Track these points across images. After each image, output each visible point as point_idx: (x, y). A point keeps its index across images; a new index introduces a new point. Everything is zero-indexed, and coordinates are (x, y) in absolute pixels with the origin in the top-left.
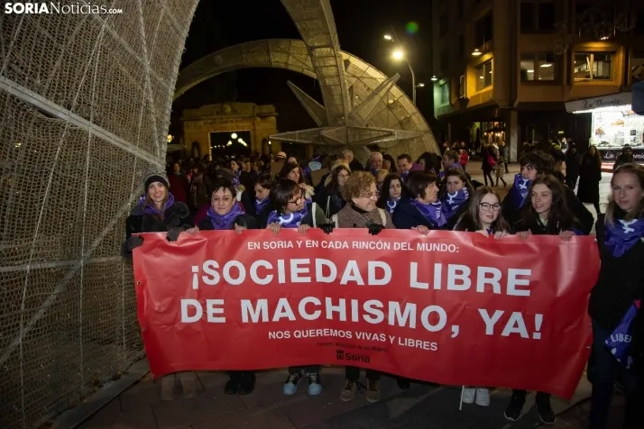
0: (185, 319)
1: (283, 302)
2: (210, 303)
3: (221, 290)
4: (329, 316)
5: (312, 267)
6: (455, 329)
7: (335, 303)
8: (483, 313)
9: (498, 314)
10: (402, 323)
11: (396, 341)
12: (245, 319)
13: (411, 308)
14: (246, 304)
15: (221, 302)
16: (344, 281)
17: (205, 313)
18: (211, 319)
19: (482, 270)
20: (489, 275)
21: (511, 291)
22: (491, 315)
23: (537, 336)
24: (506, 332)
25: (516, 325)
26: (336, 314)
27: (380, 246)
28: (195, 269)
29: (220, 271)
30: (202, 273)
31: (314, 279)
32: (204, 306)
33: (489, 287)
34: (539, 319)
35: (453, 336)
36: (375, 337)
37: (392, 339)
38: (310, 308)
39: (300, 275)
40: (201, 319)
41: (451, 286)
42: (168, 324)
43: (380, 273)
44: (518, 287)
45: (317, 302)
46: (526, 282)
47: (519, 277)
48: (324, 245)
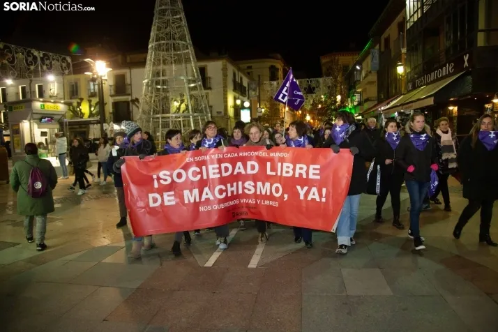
0: (152, 205)
1: (206, 189)
2: (165, 195)
3: (172, 186)
4: (229, 195)
5: (220, 168)
6: (286, 196)
7: (232, 186)
8: (299, 188)
9: (306, 188)
10: (264, 193)
11: (260, 202)
12: (186, 202)
13: (268, 185)
14: (186, 192)
15: (172, 193)
16: (235, 173)
17: (163, 201)
18: (166, 203)
20: (301, 168)
21: (311, 176)
22: (302, 189)
24: (310, 198)
25: (314, 194)
26: (232, 192)
28: (155, 177)
29: (171, 176)
30: (159, 179)
31: (221, 175)
32: (162, 196)
33: (301, 174)
34: (324, 190)
35: (285, 200)
36: (250, 201)
37: (259, 202)
38: (221, 192)
39: (214, 174)
40: (161, 205)
41: (285, 174)
42: (143, 208)
43: (253, 168)
44: (314, 174)
45: (224, 188)
46: (318, 172)
47: (314, 169)
48: (225, 156)
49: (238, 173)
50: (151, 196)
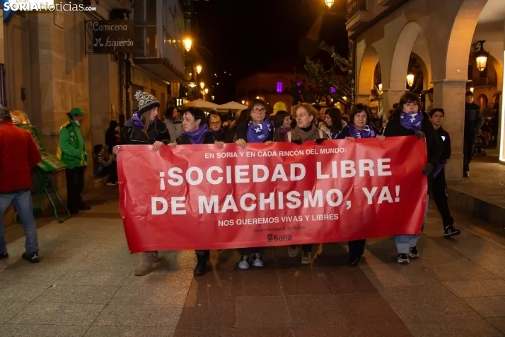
0: (155, 211)
1: (230, 198)
2: (174, 200)
4: (262, 208)
5: (251, 171)
6: (349, 203)
7: (267, 197)
8: (365, 190)
9: (374, 189)
10: (313, 205)
11: (310, 218)
12: (201, 211)
13: (319, 193)
14: (202, 199)
15: (183, 198)
16: (274, 179)
17: (170, 208)
18: (174, 212)
19: (361, 162)
20: (367, 165)
21: (381, 173)
22: (370, 190)
23: (397, 200)
24: (380, 201)
25: (385, 195)
26: (268, 205)
27: (297, 153)
28: (162, 174)
29: (183, 175)
30: (167, 178)
31: (251, 180)
32: (169, 201)
33: (367, 173)
34: (398, 188)
35: (348, 208)
36: (295, 219)
37: (307, 218)
40: (167, 213)
41: (343, 175)
42: (143, 215)
43: (297, 172)
44: (383, 170)
45: (253, 197)
46: (388, 167)
47: (384, 164)
48: (260, 154)
49: (277, 179)
50: (155, 200)
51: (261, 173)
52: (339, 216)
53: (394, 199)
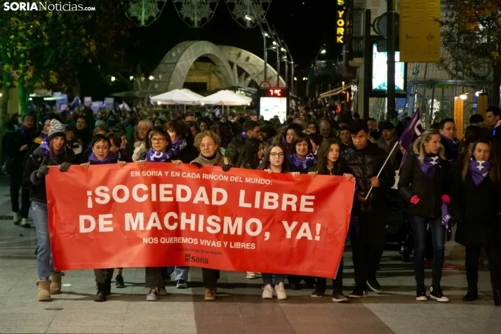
0: (83, 230)
1: (154, 215)
2: (101, 217)
3: (110, 207)
4: (183, 227)
5: (174, 190)
6: (267, 235)
7: (188, 217)
8: (285, 223)
9: (295, 224)
10: (232, 232)
11: (228, 245)
12: (127, 228)
13: (239, 220)
14: (128, 216)
15: (110, 216)
16: (195, 201)
17: (97, 225)
18: (102, 229)
19: (285, 196)
20: (290, 199)
21: (302, 209)
22: (290, 225)
23: (317, 238)
24: (299, 237)
25: (305, 232)
26: (188, 225)
27: (221, 178)
28: (89, 193)
29: (110, 193)
30: (94, 196)
31: (175, 199)
32: (97, 219)
33: (289, 207)
34: (318, 227)
35: (266, 239)
36: (214, 244)
37: (226, 244)
38: (172, 221)
39: (166, 196)
40: (94, 230)
41: (266, 206)
42: (71, 234)
43: (219, 197)
44: (306, 206)
45: (176, 216)
46: (311, 203)
47: (307, 200)
48: (184, 175)
49: (199, 202)
50: (82, 218)
51: (184, 194)
52: (256, 246)
53: (313, 237)
